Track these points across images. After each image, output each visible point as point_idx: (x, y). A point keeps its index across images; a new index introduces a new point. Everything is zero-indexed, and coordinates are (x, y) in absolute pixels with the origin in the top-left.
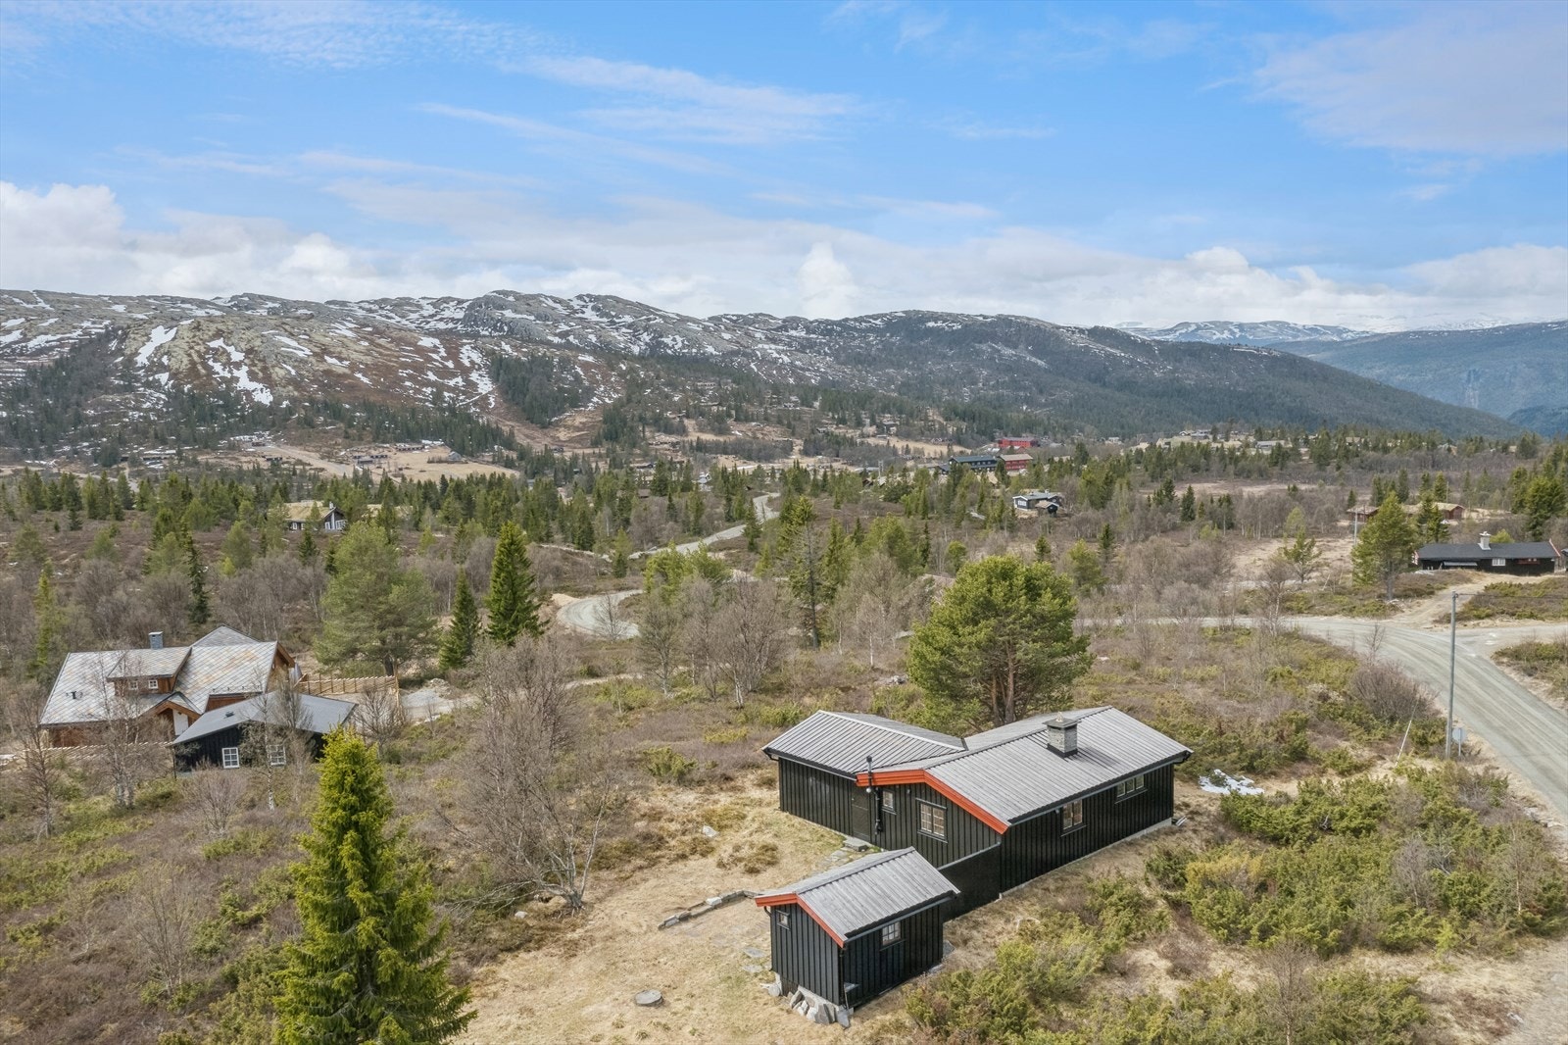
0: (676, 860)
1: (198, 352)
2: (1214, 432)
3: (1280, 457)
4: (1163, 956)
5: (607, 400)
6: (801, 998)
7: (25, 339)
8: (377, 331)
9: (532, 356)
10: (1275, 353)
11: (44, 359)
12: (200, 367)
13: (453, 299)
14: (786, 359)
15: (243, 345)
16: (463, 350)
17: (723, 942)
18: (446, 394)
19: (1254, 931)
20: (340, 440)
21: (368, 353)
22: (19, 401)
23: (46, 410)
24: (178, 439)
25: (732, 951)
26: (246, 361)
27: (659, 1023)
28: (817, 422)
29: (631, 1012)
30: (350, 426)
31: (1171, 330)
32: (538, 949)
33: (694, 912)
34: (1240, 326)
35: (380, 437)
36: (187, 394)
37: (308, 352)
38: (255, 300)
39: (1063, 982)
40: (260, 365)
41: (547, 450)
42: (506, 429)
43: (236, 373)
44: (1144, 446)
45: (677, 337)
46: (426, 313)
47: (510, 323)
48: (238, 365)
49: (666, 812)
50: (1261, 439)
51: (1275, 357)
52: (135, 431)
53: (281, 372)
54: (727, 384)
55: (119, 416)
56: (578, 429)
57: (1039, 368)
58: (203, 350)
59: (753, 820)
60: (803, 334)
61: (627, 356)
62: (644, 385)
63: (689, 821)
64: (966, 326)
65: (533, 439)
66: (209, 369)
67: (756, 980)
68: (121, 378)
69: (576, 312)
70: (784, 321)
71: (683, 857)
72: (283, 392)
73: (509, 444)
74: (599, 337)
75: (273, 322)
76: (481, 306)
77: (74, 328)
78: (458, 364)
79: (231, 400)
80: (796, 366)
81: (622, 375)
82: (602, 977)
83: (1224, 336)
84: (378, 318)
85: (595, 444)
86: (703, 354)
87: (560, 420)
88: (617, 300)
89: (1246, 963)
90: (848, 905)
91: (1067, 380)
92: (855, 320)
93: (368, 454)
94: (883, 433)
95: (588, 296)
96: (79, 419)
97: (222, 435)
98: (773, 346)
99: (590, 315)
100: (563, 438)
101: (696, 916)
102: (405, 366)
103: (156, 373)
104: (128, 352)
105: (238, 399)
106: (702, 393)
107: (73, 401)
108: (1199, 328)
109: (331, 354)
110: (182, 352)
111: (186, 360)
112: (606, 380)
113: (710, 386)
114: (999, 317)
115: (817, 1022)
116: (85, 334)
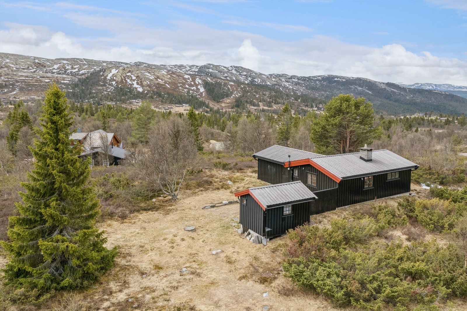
0: (215, 189)
1: (124, 76)
2: (426, 114)
3: (448, 122)
4: (404, 234)
5: (237, 96)
6: (249, 234)
7: (79, 71)
8: (173, 73)
9: (216, 82)
10: (447, 93)
11: (83, 76)
12: (124, 80)
13: (195, 66)
14: (291, 87)
15: (136, 75)
16: (197, 79)
17: (225, 215)
18: (191, 91)
19: (446, 226)
20: (160, 103)
21: (170, 79)
22: (76, 87)
23: (83, 90)
24: (116, 100)
25: (228, 218)
26: (136, 79)
27: (191, 237)
28: (299, 105)
29: (181, 233)
30: (163, 99)
31: (413, 85)
32: (156, 211)
33: (217, 205)
34: (436, 85)
35: (171, 102)
36: (120, 88)
37: (153, 78)
38: (141, 63)
39: (360, 235)
40: (140, 80)
41: (218, 109)
42: (207, 102)
43: (133, 82)
44: (402, 117)
45: (259, 79)
46: (187, 69)
47: (211, 73)
48: (134, 80)
49: (216, 176)
50: (442, 117)
51: (447, 94)
52: (105, 97)
53: (146, 83)
54: (273, 93)
55: (101, 93)
56: (228, 103)
57: (369, 94)
58: (125, 76)
59: (247, 181)
60: (297, 80)
61: (243, 83)
62: (248, 92)
63: (223, 178)
64: (347, 80)
65: (215, 105)
66: (126, 81)
67: (234, 228)
68: (103, 82)
69: (230, 71)
70: (291, 76)
71: (218, 189)
72: (146, 88)
73: (207, 107)
74: (236, 78)
75: (145, 69)
76: (203, 68)
77: (92, 68)
78: (195, 83)
79: (131, 90)
80: (294, 89)
81: (242, 88)
82: (176, 222)
83: (430, 88)
84: (174, 70)
85: (232, 108)
86: (266, 84)
87: (223, 101)
88: (242, 68)
89: (442, 239)
90: (270, 196)
91: (378, 98)
92: (313, 77)
93: (168, 107)
94: (319, 110)
95: (234, 66)
96: (91, 93)
97: (128, 100)
98: (287, 83)
99: (234, 72)
100: (223, 106)
101: (217, 207)
102: (180, 83)
103: (112, 81)
104: (105, 75)
105: (133, 90)
106: (265, 95)
107: (89, 88)
108: (422, 85)
109: (159, 78)
110: (119, 76)
111: (120, 78)
112: (237, 90)
113: (267, 93)
114: (357, 78)
115: (254, 243)
116: (95, 70)
